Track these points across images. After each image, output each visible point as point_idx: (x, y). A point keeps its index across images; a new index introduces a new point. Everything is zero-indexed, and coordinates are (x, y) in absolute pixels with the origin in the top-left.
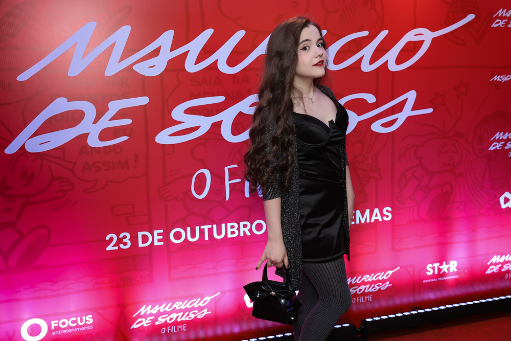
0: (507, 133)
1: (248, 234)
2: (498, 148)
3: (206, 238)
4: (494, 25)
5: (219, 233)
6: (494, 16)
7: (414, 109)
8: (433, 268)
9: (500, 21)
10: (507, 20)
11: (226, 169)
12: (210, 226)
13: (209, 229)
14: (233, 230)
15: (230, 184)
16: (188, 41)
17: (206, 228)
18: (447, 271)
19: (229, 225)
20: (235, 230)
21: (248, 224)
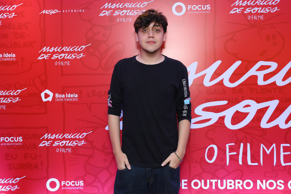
1: (241, 188)
3: (214, 188)
5: (222, 185)
11: (227, 146)
12: (216, 181)
13: (215, 182)
14: (231, 184)
15: (229, 155)
16: (206, 67)
17: (214, 181)
19: (228, 181)
20: (232, 184)
21: (241, 181)
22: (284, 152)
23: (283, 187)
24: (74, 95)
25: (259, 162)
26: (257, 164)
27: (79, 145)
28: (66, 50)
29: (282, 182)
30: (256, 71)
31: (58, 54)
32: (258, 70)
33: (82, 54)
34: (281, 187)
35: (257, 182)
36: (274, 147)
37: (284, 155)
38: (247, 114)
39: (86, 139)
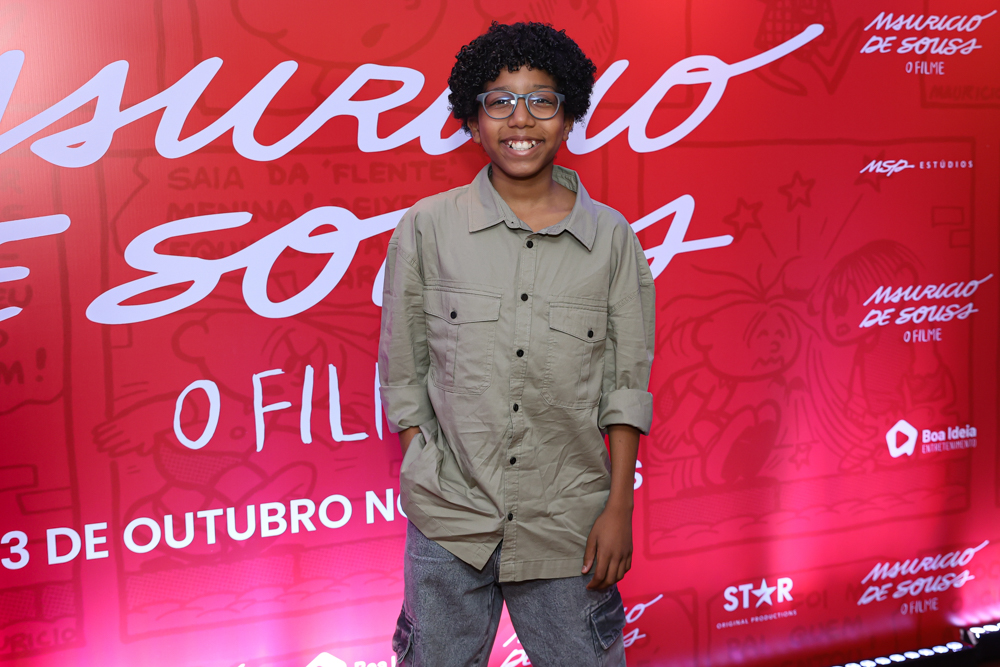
0: (900, 289)
1: (310, 527)
2: (881, 324)
3: (211, 539)
4: (867, 49)
5: (241, 526)
6: (866, 29)
7: (689, 236)
8: (739, 595)
9: (880, 39)
10: (894, 38)
11: (256, 379)
12: (220, 512)
13: (217, 518)
14: (273, 519)
15: (265, 414)
16: (162, 86)
17: (210, 515)
18: (769, 602)
19: (265, 508)
20: (278, 518)
21: (309, 504)
25: (370, 427)
26: (363, 436)
30: (353, 99)
32: (359, 96)
35: (364, 499)
38: (327, 257)
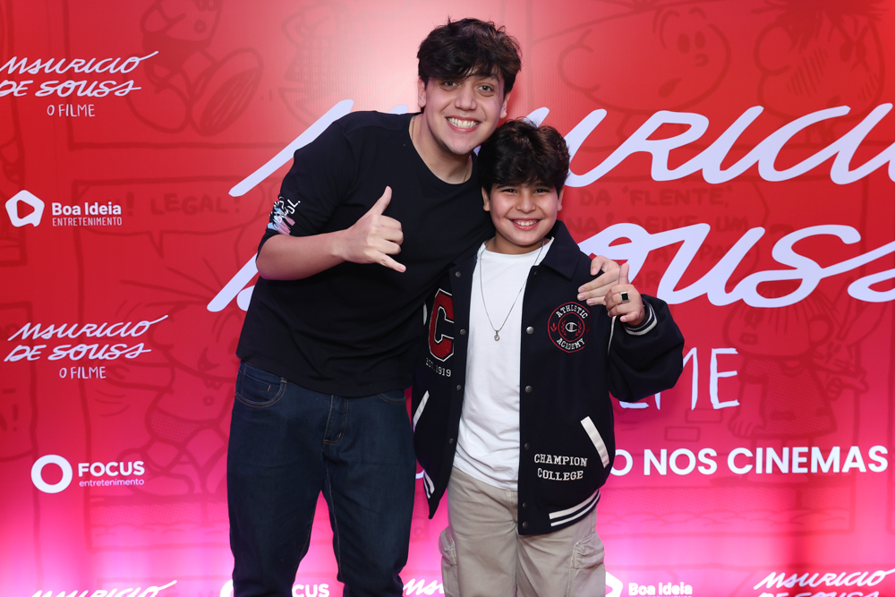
22: (719, 371)
23: (714, 466)
24: (110, 207)
26: (644, 405)
27: (128, 356)
28: (81, 70)
29: (713, 453)
30: (648, 139)
31: (57, 82)
32: (655, 136)
33: (131, 82)
34: (707, 467)
35: (643, 455)
36: (692, 357)
37: (720, 379)
39: (148, 338)
